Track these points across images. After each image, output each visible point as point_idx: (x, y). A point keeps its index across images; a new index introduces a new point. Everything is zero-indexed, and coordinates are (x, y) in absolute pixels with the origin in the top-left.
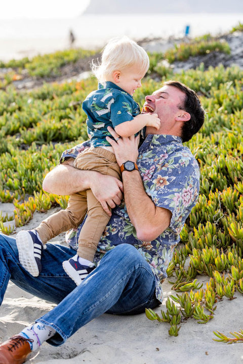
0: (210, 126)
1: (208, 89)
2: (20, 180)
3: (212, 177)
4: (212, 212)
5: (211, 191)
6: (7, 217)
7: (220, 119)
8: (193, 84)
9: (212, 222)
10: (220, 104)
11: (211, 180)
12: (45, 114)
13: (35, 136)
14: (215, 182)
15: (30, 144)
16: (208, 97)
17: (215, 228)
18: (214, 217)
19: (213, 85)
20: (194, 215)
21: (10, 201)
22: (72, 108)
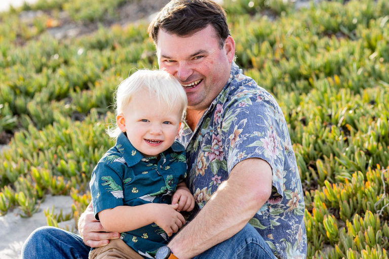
0: (359, 80)
1: (352, 28)
2: (78, 162)
3: (370, 148)
4: (372, 198)
5: (369, 168)
6: (61, 215)
7: (373, 69)
8: (329, 22)
9: (374, 212)
10: (372, 49)
11: (369, 154)
12: (105, 69)
13: (94, 100)
14: (375, 156)
15: (87, 112)
16: (353, 40)
17: (378, 220)
18: (375, 205)
19: (359, 22)
20: (345, 203)
21: (65, 192)
22: (147, 61)
